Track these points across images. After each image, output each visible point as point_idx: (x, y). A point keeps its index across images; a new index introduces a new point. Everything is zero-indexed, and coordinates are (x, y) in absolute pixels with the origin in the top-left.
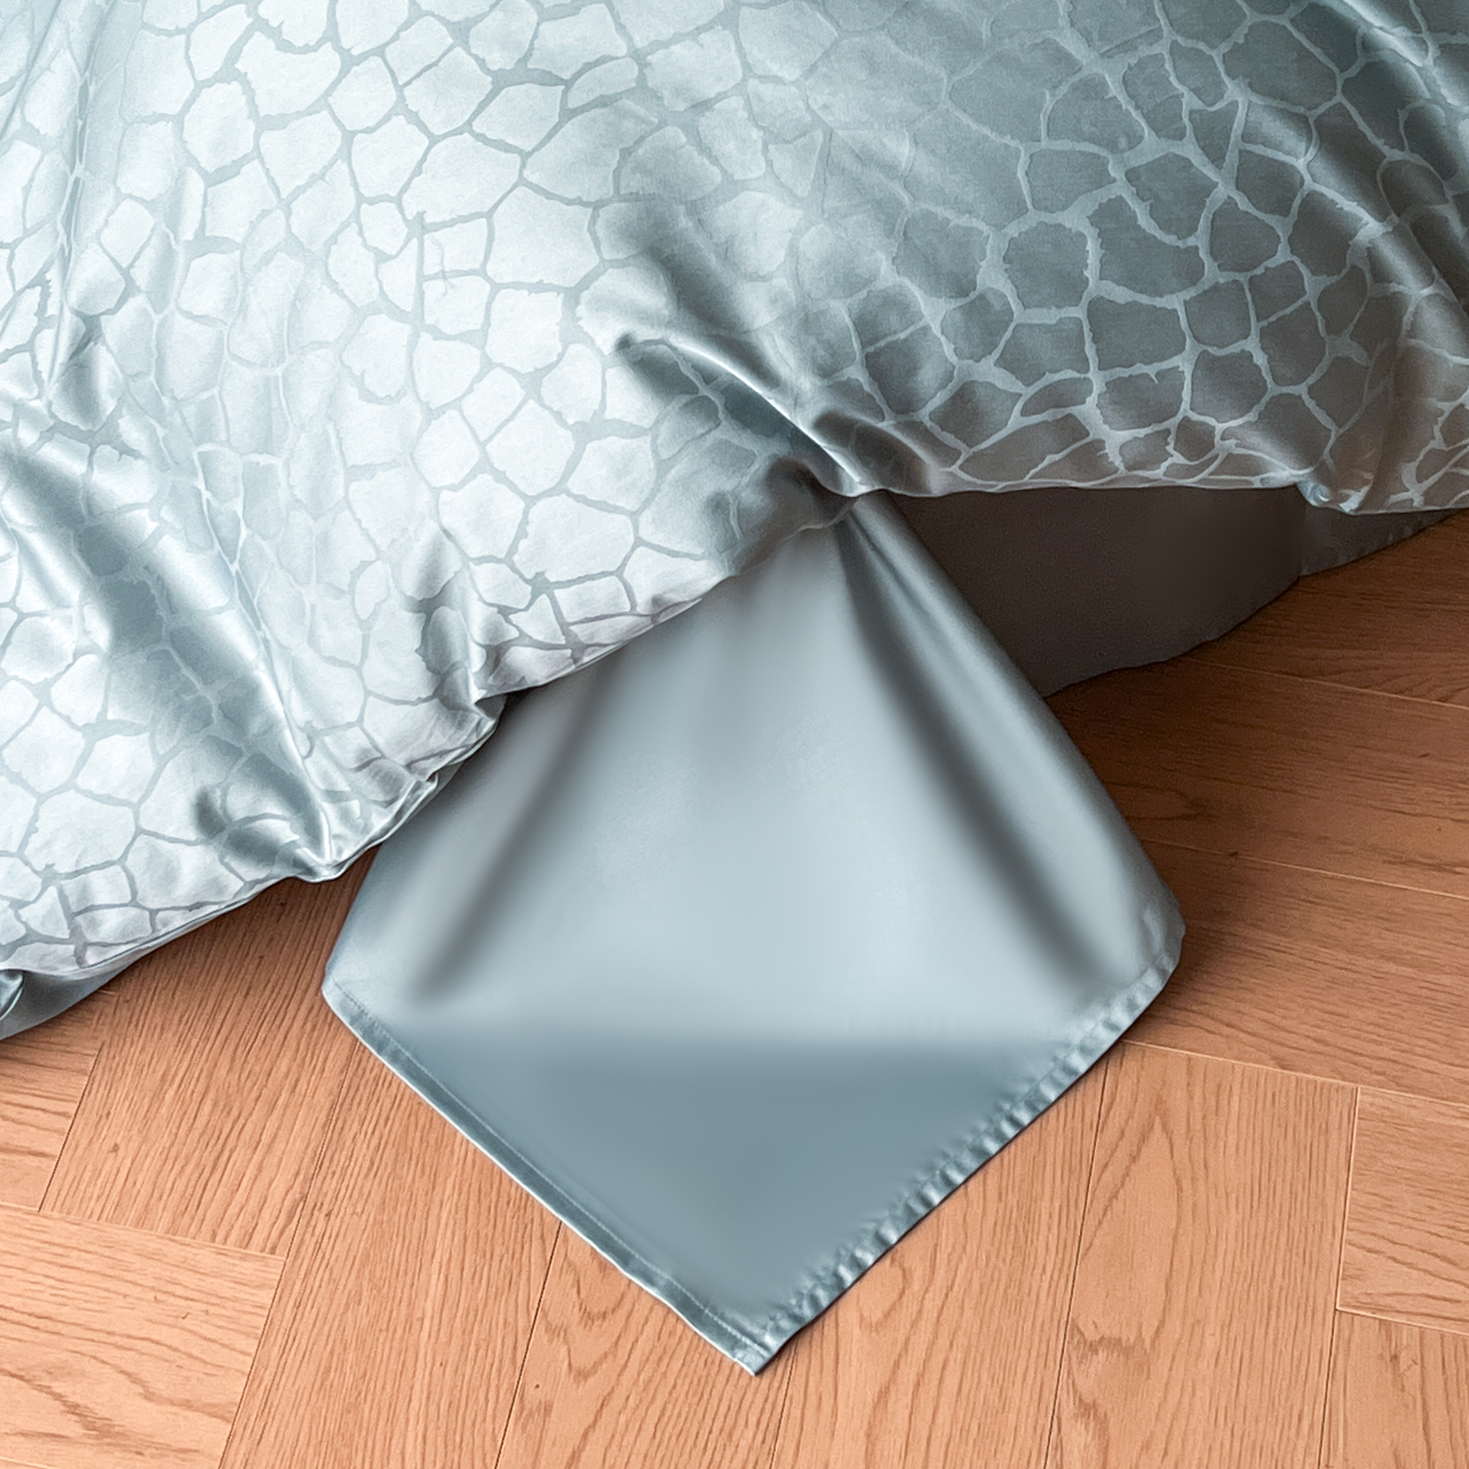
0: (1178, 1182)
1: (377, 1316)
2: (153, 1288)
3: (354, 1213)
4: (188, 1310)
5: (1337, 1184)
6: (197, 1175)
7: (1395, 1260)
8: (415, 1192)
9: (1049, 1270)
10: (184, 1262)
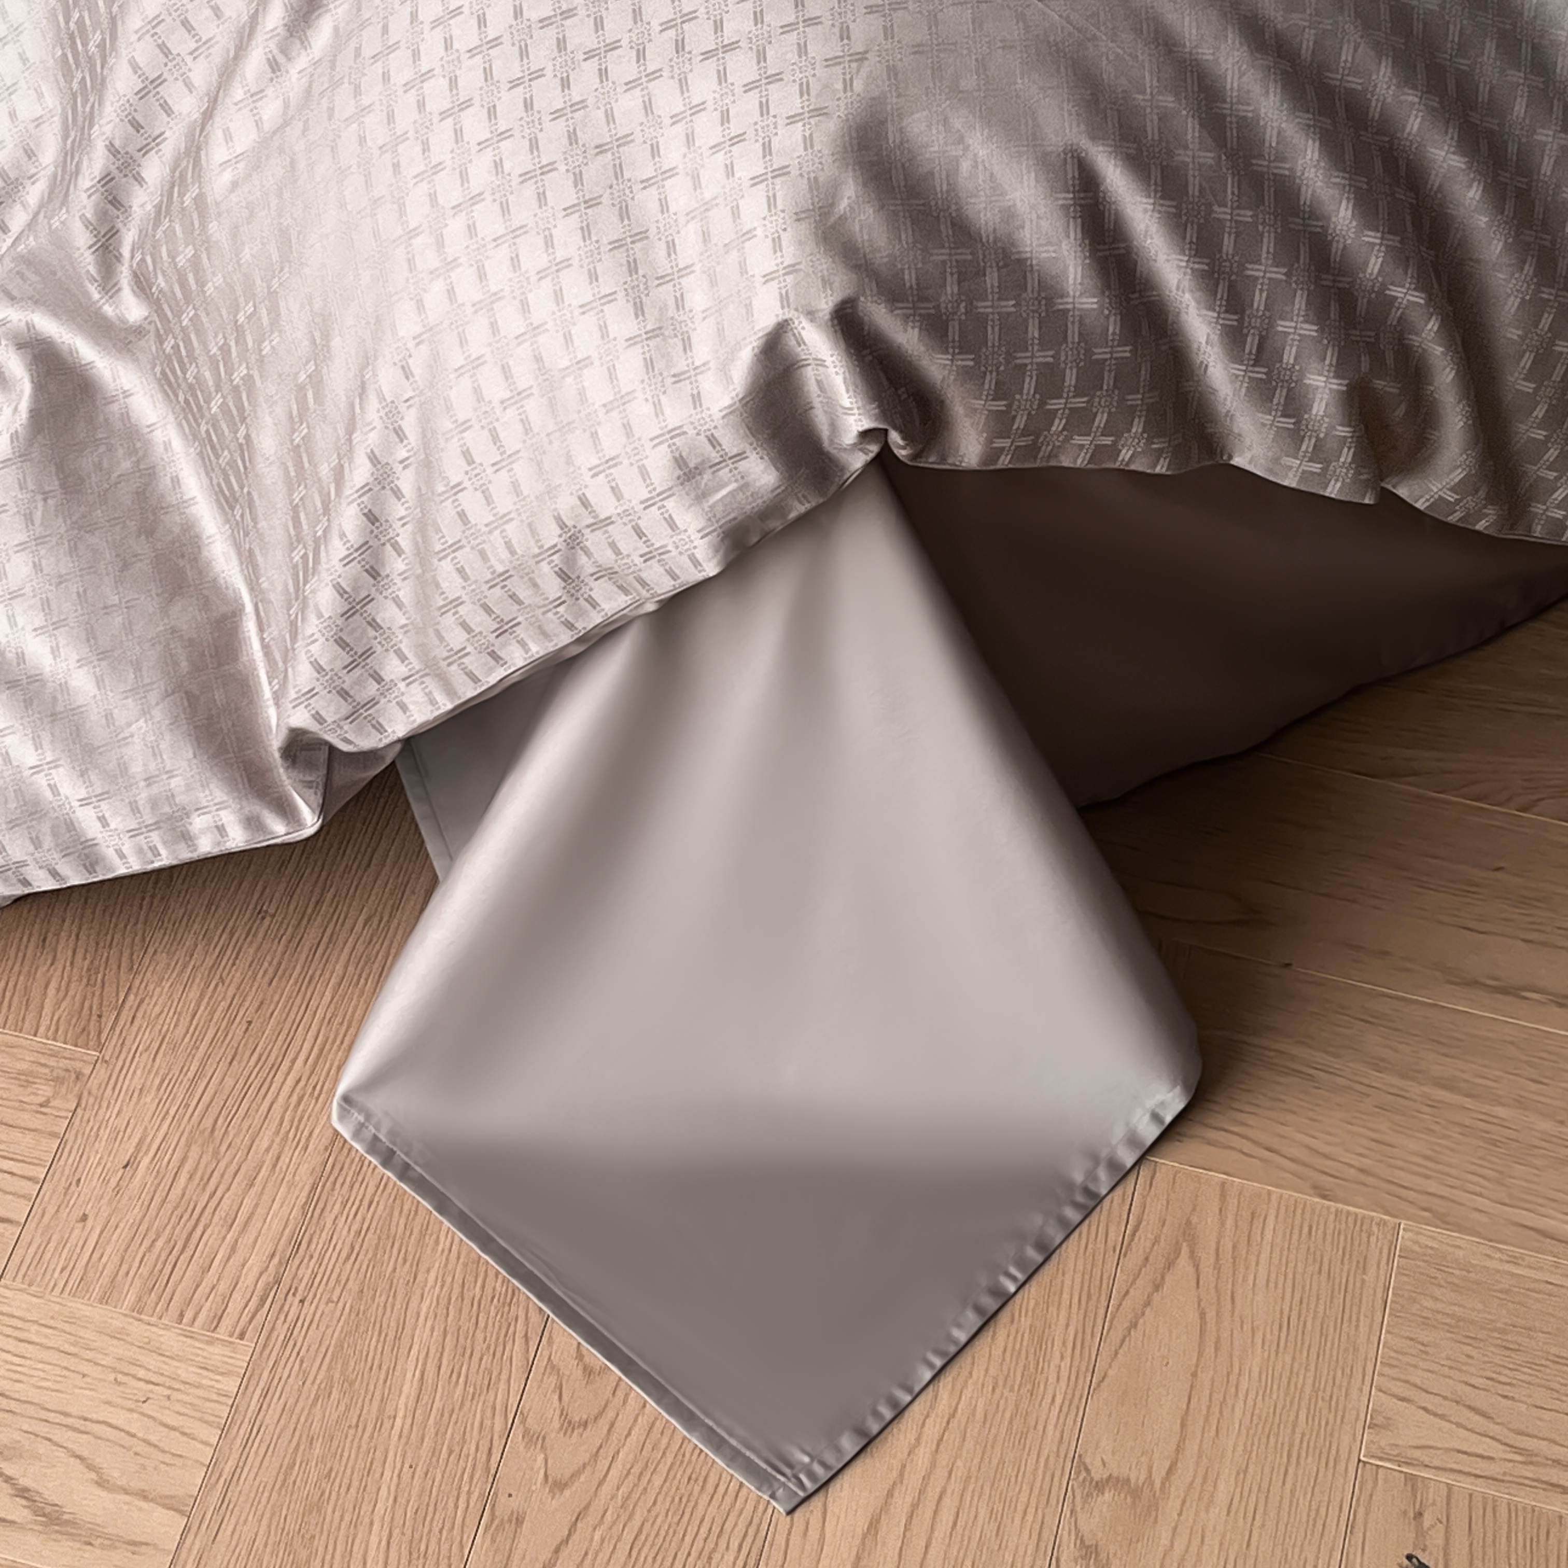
0: (1203, 1315)
1: (348, 1408)
2: (114, 1370)
3: (330, 1301)
4: (151, 1395)
5: (1371, 1326)
6: (168, 1251)
7: (1425, 1409)
8: (395, 1281)
9: (1059, 1400)
10: (149, 1343)
